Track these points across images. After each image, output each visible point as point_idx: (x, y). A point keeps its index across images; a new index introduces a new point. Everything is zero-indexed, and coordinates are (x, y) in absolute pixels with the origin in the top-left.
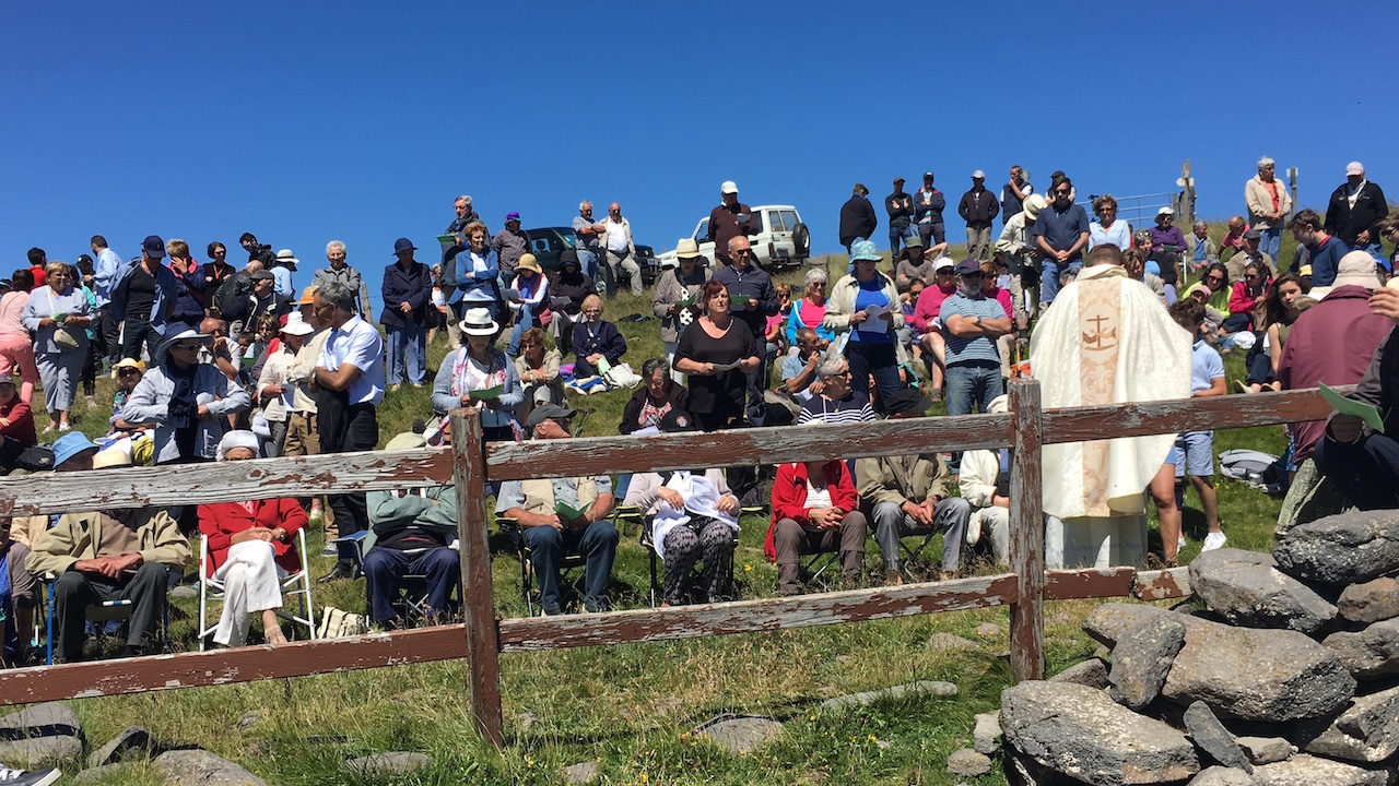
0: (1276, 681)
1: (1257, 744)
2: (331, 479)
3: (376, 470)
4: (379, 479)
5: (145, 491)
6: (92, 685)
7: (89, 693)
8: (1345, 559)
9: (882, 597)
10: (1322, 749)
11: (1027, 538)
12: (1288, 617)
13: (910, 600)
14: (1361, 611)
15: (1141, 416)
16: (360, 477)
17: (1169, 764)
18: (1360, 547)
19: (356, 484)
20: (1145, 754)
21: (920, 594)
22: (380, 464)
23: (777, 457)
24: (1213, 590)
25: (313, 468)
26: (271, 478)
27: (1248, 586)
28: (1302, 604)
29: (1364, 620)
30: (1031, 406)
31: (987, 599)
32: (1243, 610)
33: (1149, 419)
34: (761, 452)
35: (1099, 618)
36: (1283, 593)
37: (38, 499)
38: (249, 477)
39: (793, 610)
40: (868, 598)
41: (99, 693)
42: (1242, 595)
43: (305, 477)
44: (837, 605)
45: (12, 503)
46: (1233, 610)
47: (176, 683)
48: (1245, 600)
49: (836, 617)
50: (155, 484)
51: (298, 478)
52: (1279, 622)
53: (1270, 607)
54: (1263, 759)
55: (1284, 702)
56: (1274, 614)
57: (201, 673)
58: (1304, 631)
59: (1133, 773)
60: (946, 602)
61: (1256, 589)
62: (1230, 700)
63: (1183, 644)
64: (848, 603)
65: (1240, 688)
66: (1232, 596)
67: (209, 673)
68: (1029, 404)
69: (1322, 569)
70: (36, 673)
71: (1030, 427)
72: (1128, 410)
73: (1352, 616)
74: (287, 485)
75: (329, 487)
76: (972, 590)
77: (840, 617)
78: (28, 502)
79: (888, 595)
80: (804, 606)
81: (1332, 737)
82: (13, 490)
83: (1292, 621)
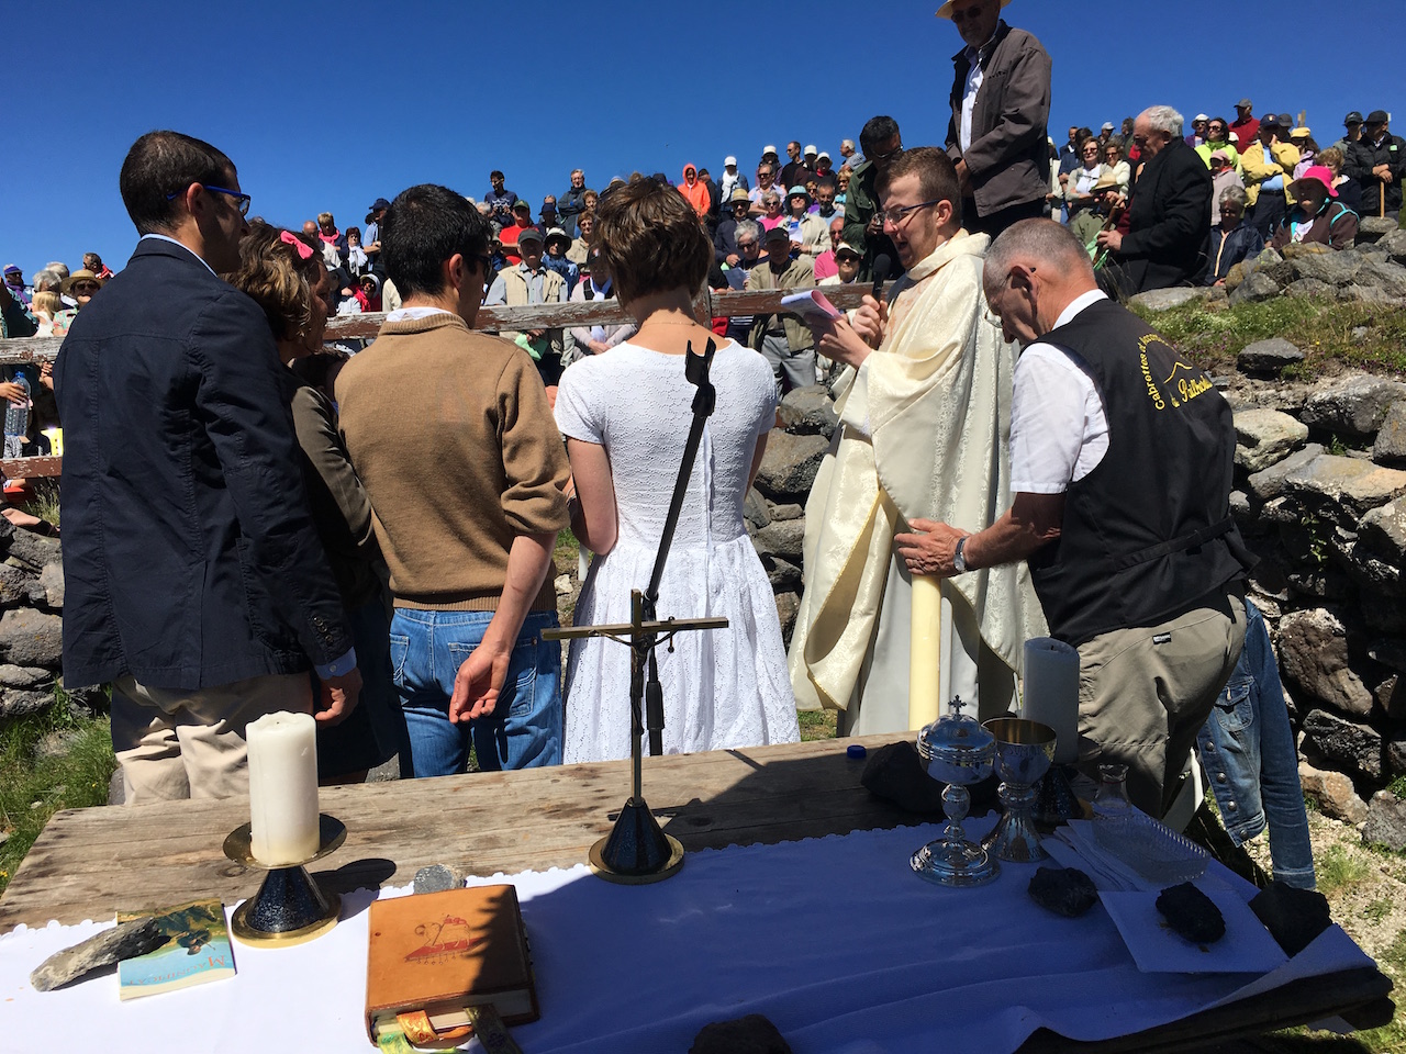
0: (791, 467)
1: (778, 508)
12: (820, 426)
28: (828, 417)
32: (797, 423)
36: (819, 410)
37: (46, 352)
42: (797, 413)
45: (32, 354)
46: (793, 424)
53: (810, 420)
54: (780, 517)
56: (812, 424)
61: (805, 408)
62: (770, 481)
66: (793, 416)
83: (822, 429)
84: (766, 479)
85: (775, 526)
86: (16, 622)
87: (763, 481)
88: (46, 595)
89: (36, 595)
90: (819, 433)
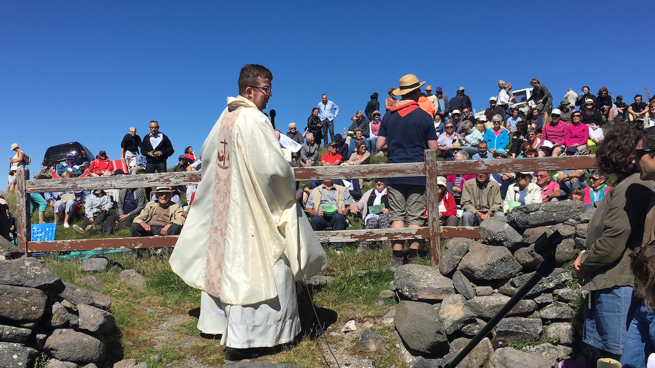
0: (487, 264)
1: (479, 289)
2: (169, 181)
3: (183, 178)
4: (184, 181)
5: (114, 183)
6: (99, 246)
7: (98, 249)
8: (524, 218)
9: (371, 233)
10: (505, 292)
11: (431, 212)
12: (503, 241)
13: (383, 235)
14: (528, 239)
15: (486, 165)
16: (178, 181)
17: (442, 293)
18: (531, 213)
19: (177, 183)
20: (432, 289)
21: (387, 232)
22: (185, 176)
23: (326, 177)
24: (482, 231)
25: (163, 177)
26: (151, 180)
27: (492, 229)
28: (508, 236)
29: (529, 242)
30: (431, 160)
31: (416, 236)
32: (489, 239)
33: (490, 166)
34: (320, 175)
35: (450, 243)
36: (504, 232)
37: (84, 185)
38: (144, 179)
39: (334, 235)
40: (365, 233)
41: (101, 249)
42: (490, 233)
43: (161, 180)
44: (352, 235)
45: (77, 186)
46: (487, 239)
47: (123, 247)
48: (490, 234)
49: (352, 239)
50: (117, 181)
51: (159, 180)
52: (500, 243)
53: (498, 237)
54: (480, 294)
55: (489, 272)
56: (498, 240)
57: (131, 244)
58: (508, 247)
59: (424, 294)
60: (398, 236)
61: (494, 230)
62: (473, 272)
63: (468, 251)
64: (357, 234)
65: (476, 267)
66: (487, 233)
67: (133, 245)
68: (430, 159)
69: (518, 222)
70: (83, 241)
71: (431, 168)
72: (480, 162)
73: (525, 241)
74: (156, 183)
75: (169, 183)
76: (409, 232)
77: (354, 239)
78: (81, 186)
79: (373, 232)
80: (339, 234)
81: (507, 287)
82: (77, 182)
83: (505, 243)
84: (470, 270)
85: (477, 299)
86: (62, 336)
87: (469, 272)
88: (78, 322)
89: (73, 322)
90: (503, 245)
